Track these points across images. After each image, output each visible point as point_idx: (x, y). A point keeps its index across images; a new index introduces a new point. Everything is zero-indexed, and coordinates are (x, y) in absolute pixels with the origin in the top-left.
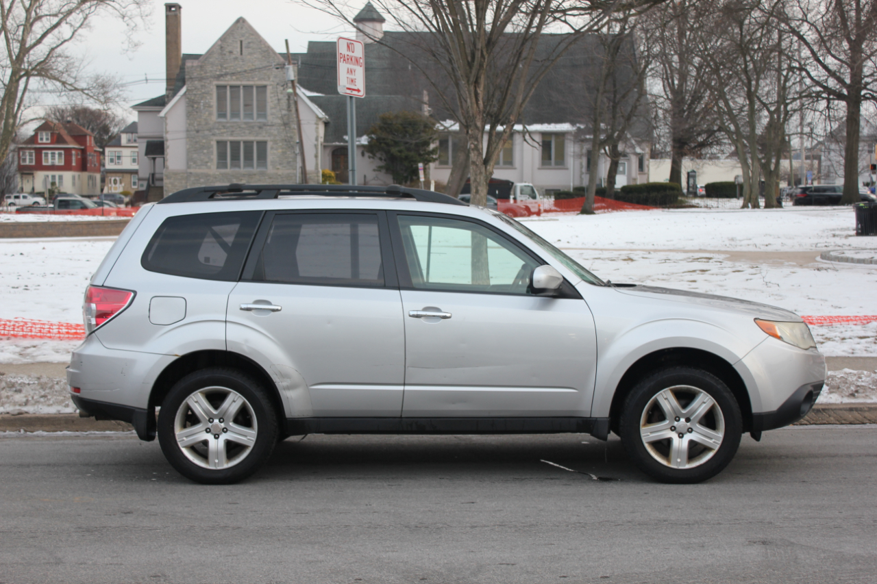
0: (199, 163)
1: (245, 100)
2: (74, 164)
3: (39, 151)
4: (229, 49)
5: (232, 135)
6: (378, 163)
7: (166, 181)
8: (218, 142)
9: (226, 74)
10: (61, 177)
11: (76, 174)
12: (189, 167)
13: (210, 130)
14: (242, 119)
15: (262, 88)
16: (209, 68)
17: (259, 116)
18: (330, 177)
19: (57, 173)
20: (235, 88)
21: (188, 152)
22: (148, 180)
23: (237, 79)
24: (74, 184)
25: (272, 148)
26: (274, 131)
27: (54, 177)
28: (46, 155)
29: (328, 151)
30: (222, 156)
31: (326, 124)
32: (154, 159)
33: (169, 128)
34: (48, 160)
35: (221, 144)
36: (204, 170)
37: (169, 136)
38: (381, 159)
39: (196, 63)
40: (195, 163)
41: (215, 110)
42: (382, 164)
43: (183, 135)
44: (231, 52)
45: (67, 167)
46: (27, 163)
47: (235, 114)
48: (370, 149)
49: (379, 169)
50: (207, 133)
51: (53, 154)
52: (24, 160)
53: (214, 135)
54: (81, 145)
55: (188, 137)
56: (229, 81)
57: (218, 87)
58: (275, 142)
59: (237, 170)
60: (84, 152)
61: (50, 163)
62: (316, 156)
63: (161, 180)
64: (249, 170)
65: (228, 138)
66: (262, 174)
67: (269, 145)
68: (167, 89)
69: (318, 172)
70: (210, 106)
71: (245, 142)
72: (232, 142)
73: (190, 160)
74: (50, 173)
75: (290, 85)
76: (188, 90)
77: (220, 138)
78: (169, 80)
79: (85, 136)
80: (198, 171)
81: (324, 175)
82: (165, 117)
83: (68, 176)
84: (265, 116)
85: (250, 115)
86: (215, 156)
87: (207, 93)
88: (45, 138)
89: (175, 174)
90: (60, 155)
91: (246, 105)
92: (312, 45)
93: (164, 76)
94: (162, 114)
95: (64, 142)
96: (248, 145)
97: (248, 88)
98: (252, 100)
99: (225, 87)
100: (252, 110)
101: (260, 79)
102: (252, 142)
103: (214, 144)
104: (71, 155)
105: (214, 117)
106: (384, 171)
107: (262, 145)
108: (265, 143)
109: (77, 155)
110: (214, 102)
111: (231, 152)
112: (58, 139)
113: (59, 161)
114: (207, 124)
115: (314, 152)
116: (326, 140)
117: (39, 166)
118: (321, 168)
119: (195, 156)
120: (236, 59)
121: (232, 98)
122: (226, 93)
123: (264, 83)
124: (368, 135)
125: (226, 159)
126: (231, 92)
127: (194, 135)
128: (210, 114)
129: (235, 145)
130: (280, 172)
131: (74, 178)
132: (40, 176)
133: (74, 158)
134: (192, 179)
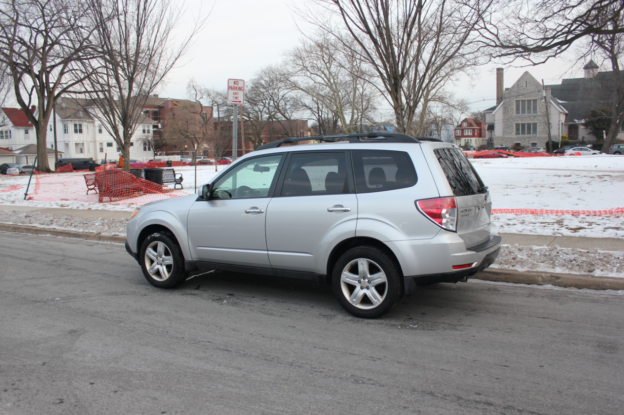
0: (508, 133)
1: (528, 106)
2: (476, 134)
3: (462, 130)
4: (521, 85)
5: (522, 121)
6: (589, 131)
7: (494, 141)
8: (516, 124)
9: (520, 95)
10: (471, 140)
11: (477, 138)
12: (504, 135)
13: (512, 119)
14: (526, 114)
15: (535, 101)
16: (512, 94)
17: (534, 112)
18: (566, 138)
19: (469, 139)
20: (523, 101)
21: (504, 128)
22: (488, 140)
23: (525, 97)
24: (476, 143)
25: (539, 126)
26: (540, 118)
27: (468, 140)
28: (466, 131)
29: (567, 126)
30: (518, 129)
31: (566, 115)
32: (491, 132)
33: (496, 119)
34: (466, 133)
35: (517, 125)
36: (510, 136)
37: (495, 122)
38: (591, 129)
39: (507, 92)
40: (506, 133)
41: (515, 111)
42: (590, 131)
43: (502, 121)
44: (522, 86)
45: (473, 136)
46: (458, 135)
47: (523, 112)
48: (585, 125)
49: (590, 133)
50: (511, 120)
51: (468, 131)
52: (457, 134)
53: (514, 121)
54: (479, 127)
55: (503, 122)
56: (521, 98)
57: (516, 101)
58: (541, 123)
59: (524, 135)
60: (480, 130)
61: (467, 134)
62: (559, 129)
63: (493, 140)
64: (529, 135)
65: (520, 122)
66: (535, 137)
67: (538, 125)
68: (497, 103)
69: (559, 136)
70: (513, 109)
71: (527, 124)
72: (522, 124)
73: (504, 132)
74: (467, 139)
75: (544, 98)
76: (503, 103)
77: (517, 122)
78: (498, 99)
79: (481, 123)
80: (508, 136)
81: (562, 137)
82: (494, 115)
83: (473, 139)
84: (536, 113)
85: (530, 113)
86: (514, 130)
87: (512, 104)
88: (465, 125)
89: (498, 138)
90: (471, 131)
91: (528, 108)
92: (564, 81)
93: (496, 98)
94: (493, 114)
95: (473, 126)
96: (529, 125)
97: (529, 101)
98: (531, 106)
99: (519, 101)
100: (531, 110)
101: (534, 97)
102: (530, 124)
103: (514, 125)
104: (475, 131)
105: (515, 114)
106: (592, 134)
107: (535, 125)
108: (536, 124)
109: (477, 131)
110: (514, 108)
111: (522, 128)
112: (470, 125)
113: (470, 134)
114: (511, 117)
115: (558, 127)
116: (565, 122)
117: (463, 136)
118: (562, 134)
119: (506, 130)
120: (524, 89)
121: (522, 105)
122: (519, 103)
123: (535, 98)
124: (585, 119)
125: (519, 131)
126: (522, 103)
127: (506, 121)
128: (513, 112)
129: (523, 125)
130: (542, 136)
131: (476, 140)
132: (463, 139)
133: (476, 132)
134: (505, 140)
